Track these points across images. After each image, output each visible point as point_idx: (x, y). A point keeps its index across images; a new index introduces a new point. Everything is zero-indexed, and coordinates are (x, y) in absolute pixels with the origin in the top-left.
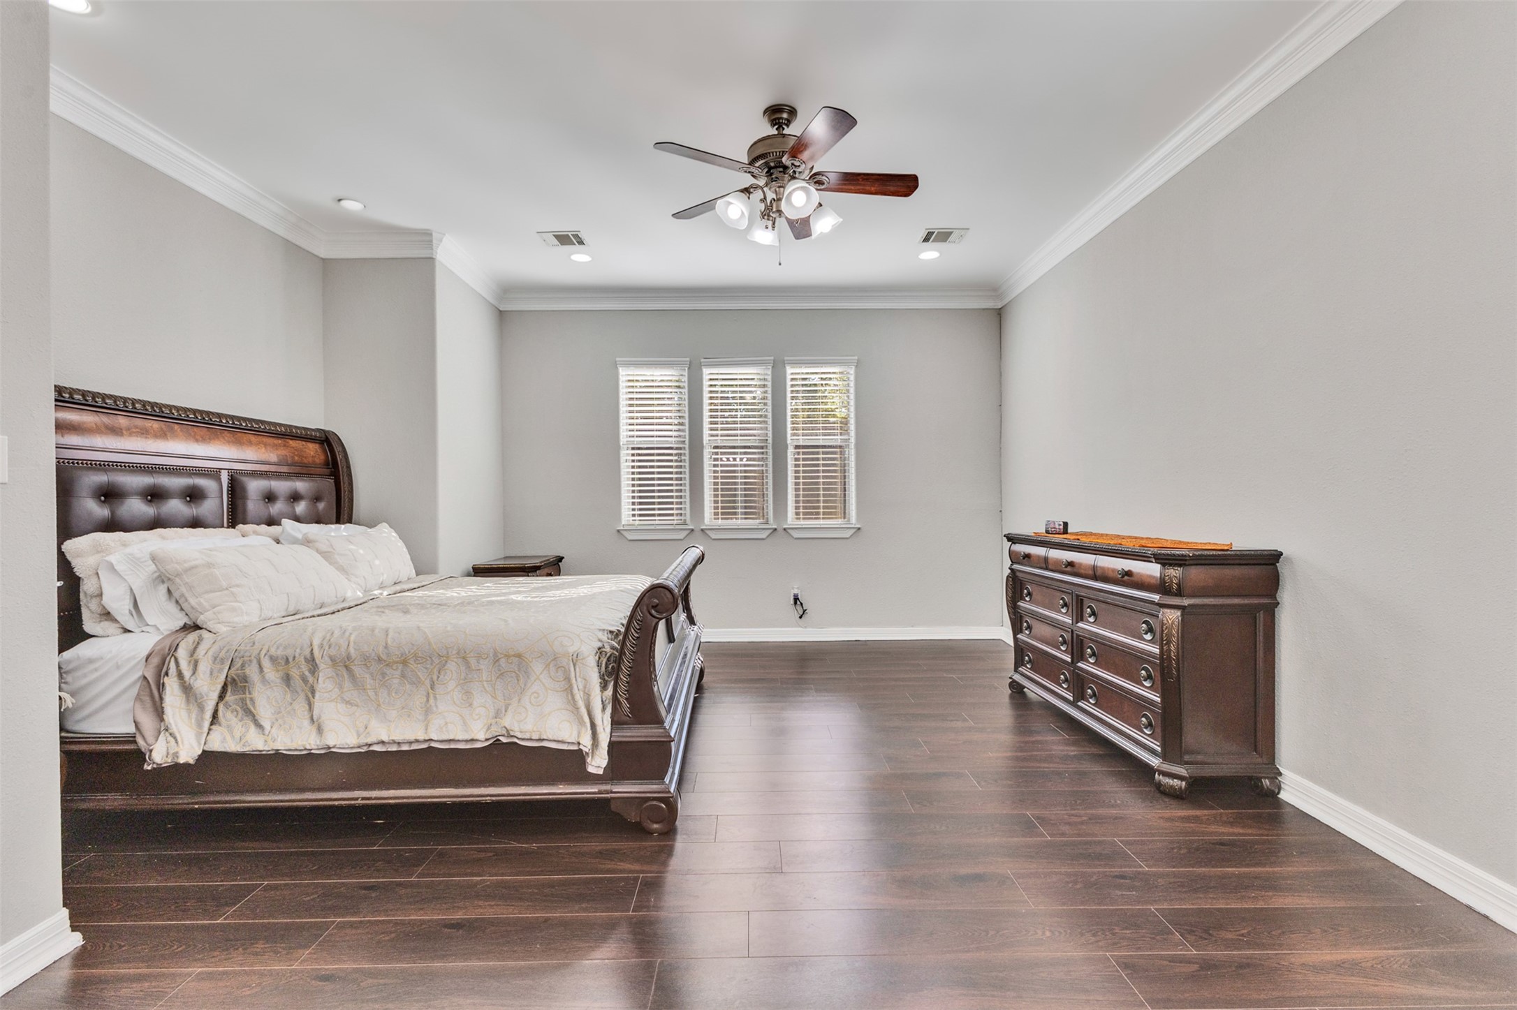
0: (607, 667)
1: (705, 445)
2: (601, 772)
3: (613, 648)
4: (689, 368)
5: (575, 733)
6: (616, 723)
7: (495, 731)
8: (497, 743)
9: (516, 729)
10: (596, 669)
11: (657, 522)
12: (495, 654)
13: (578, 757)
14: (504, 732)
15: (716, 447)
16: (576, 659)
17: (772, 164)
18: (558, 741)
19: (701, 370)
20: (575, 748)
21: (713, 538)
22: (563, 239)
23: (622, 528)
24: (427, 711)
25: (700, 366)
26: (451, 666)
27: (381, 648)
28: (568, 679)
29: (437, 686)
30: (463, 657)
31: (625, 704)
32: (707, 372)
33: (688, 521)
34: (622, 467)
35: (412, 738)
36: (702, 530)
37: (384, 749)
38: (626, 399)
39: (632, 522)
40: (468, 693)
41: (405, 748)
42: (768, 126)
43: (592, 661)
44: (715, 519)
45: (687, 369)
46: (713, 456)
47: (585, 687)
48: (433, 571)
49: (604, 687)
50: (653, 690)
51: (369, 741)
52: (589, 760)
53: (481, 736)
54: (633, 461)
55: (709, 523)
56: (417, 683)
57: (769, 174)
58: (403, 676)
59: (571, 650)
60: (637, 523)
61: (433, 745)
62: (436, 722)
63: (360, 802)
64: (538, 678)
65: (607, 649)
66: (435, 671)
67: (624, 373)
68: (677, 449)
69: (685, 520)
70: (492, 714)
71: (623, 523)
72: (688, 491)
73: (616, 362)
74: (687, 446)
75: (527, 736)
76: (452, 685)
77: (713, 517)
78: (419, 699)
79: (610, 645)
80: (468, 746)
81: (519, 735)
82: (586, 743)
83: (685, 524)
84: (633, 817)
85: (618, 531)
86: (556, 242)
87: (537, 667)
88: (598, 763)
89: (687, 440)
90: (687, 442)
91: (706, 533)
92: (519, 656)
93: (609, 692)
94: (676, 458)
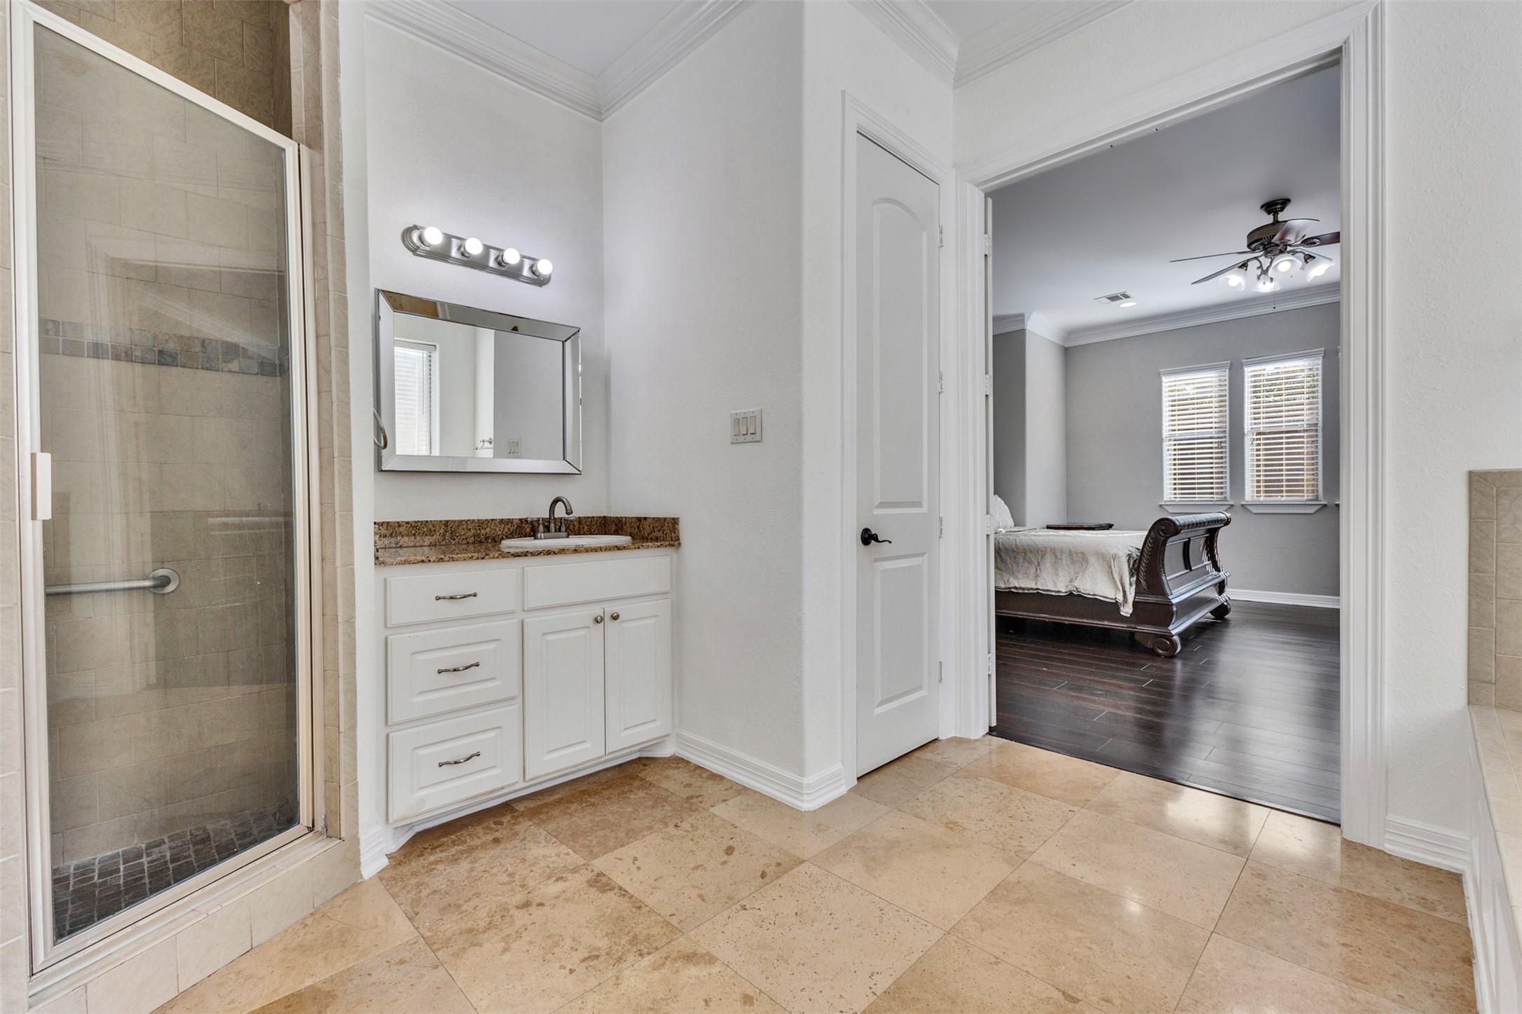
0: (1133, 565)
1: (1246, 432)
2: (1129, 615)
3: (1137, 556)
4: (1230, 369)
5: (1113, 594)
6: (1137, 593)
7: (1071, 588)
8: (1071, 594)
9: (1081, 588)
10: (1127, 564)
11: (1197, 499)
12: (1070, 551)
13: (1115, 606)
14: (1075, 589)
15: (1259, 434)
16: (1115, 557)
17: (1266, 243)
18: (1105, 597)
19: (1243, 369)
20: (1114, 601)
21: (1254, 512)
22: (1113, 298)
23: (1164, 503)
24: (1037, 576)
25: (1241, 366)
26: (1048, 556)
27: (1014, 546)
28: (1110, 567)
29: (1041, 564)
30: (1053, 551)
31: (1143, 583)
32: (1248, 371)
33: (1228, 498)
34: (1164, 455)
35: (1030, 587)
36: (1242, 505)
37: (1016, 591)
38: (1169, 401)
39: (1173, 499)
40: (1056, 569)
41: (1026, 591)
42: (1265, 214)
43: (1124, 560)
44: (1257, 496)
45: (1227, 370)
46: (1255, 442)
47: (1119, 572)
48: (1023, 525)
49: (1131, 576)
50: (1161, 578)
51: (1010, 586)
52: (1122, 608)
53: (1064, 591)
54: (1175, 450)
55: (1250, 500)
56: (1030, 563)
57: (1265, 249)
58: (1024, 559)
59: (1112, 552)
60: (1178, 499)
61: (1040, 591)
62: (1040, 580)
63: (1006, 615)
64: (1093, 565)
65: (1134, 555)
66: (1040, 558)
67: (1167, 380)
68: (1218, 438)
69: (1225, 498)
70: (1068, 580)
71: (1165, 500)
72: (1228, 473)
73: (1159, 372)
74: (1227, 435)
75: (1087, 592)
76: (1048, 565)
77: (1256, 495)
78: (1032, 570)
79: (1136, 554)
80: (1057, 594)
81: (1083, 592)
82: (1120, 598)
83: (1225, 499)
84: (1149, 645)
85: (1161, 506)
86: (1109, 301)
87: (1092, 560)
88: (1127, 610)
89: (1227, 429)
90: (1228, 432)
91: (1247, 508)
92: (1082, 553)
93: (1134, 579)
94: (1216, 445)
